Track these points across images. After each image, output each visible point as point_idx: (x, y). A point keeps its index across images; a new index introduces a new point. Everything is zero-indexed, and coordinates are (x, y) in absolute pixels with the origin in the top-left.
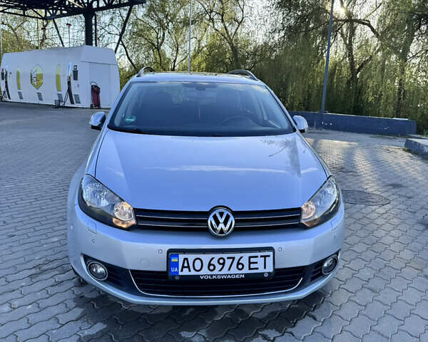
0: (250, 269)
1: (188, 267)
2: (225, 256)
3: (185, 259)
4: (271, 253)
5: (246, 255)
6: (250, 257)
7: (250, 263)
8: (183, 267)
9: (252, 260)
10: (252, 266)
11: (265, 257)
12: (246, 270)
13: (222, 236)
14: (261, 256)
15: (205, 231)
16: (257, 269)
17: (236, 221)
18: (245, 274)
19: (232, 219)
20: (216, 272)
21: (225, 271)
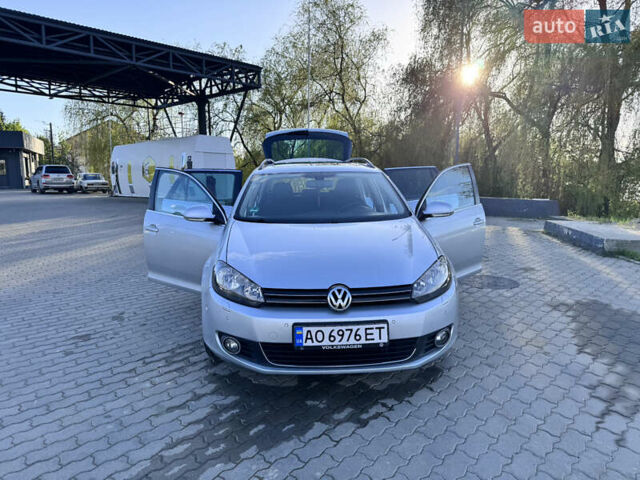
0: (367, 339)
1: (311, 338)
2: (344, 328)
3: (309, 331)
4: (385, 326)
5: (362, 328)
6: (366, 329)
7: (367, 334)
8: (307, 338)
9: (368, 331)
10: (369, 337)
11: (380, 328)
12: (363, 341)
13: (340, 311)
14: (377, 328)
15: (325, 307)
16: (373, 339)
17: (353, 297)
18: (363, 345)
19: (349, 295)
20: (336, 343)
21: (344, 342)
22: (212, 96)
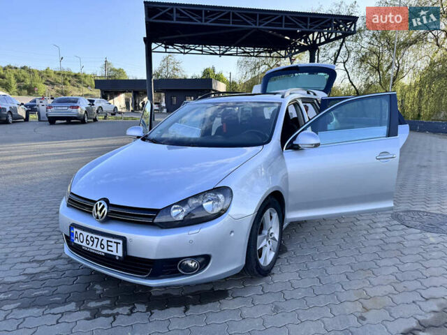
0: (108, 250)
1: (78, 238)
2: (94, 236)
3: (76, 232)
4: (121, 242)
5: (106, 239)
6: (108, 241)
7: (108, 246)
8: (76, 237)
9: (109, 244)
10: (110, 248)
11: (117, 243)
12: (105, 251)
14: (115, 242)
15: (90, 214)
16: (112, 251)
18: (105, 253)
19: (106, 209)
20: (89, 246)
21: (94, 247)
22: (321, 44)
